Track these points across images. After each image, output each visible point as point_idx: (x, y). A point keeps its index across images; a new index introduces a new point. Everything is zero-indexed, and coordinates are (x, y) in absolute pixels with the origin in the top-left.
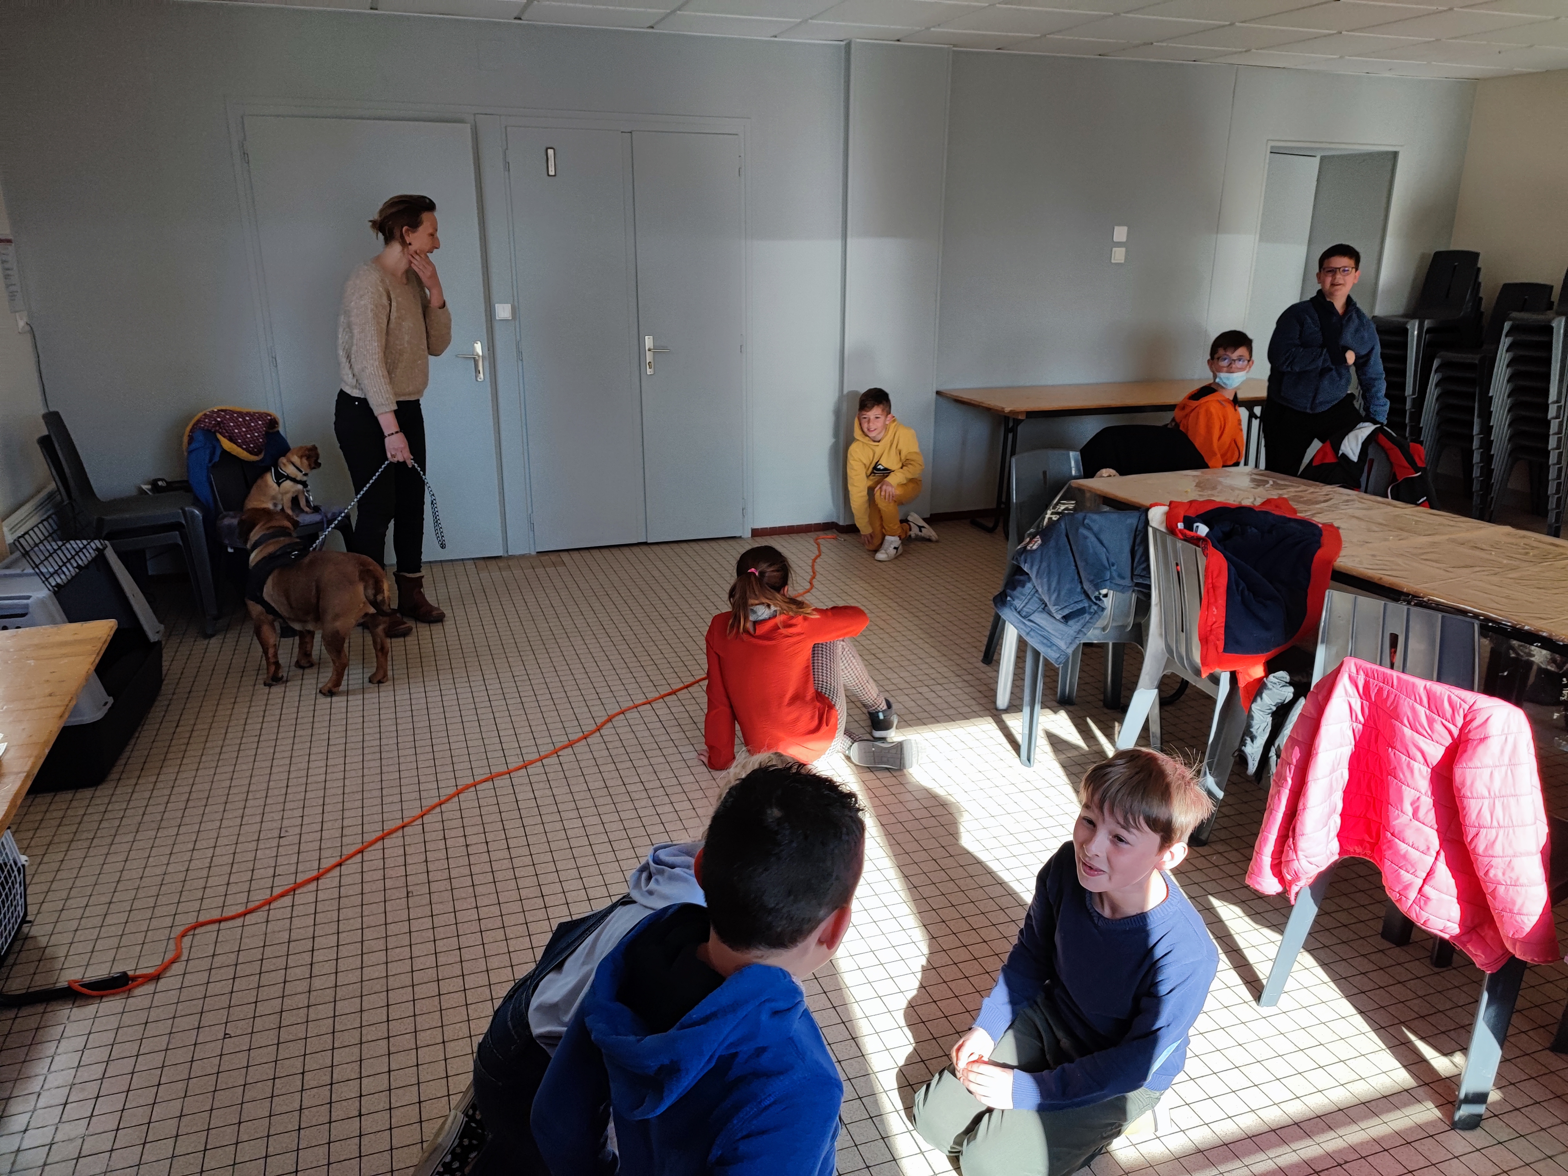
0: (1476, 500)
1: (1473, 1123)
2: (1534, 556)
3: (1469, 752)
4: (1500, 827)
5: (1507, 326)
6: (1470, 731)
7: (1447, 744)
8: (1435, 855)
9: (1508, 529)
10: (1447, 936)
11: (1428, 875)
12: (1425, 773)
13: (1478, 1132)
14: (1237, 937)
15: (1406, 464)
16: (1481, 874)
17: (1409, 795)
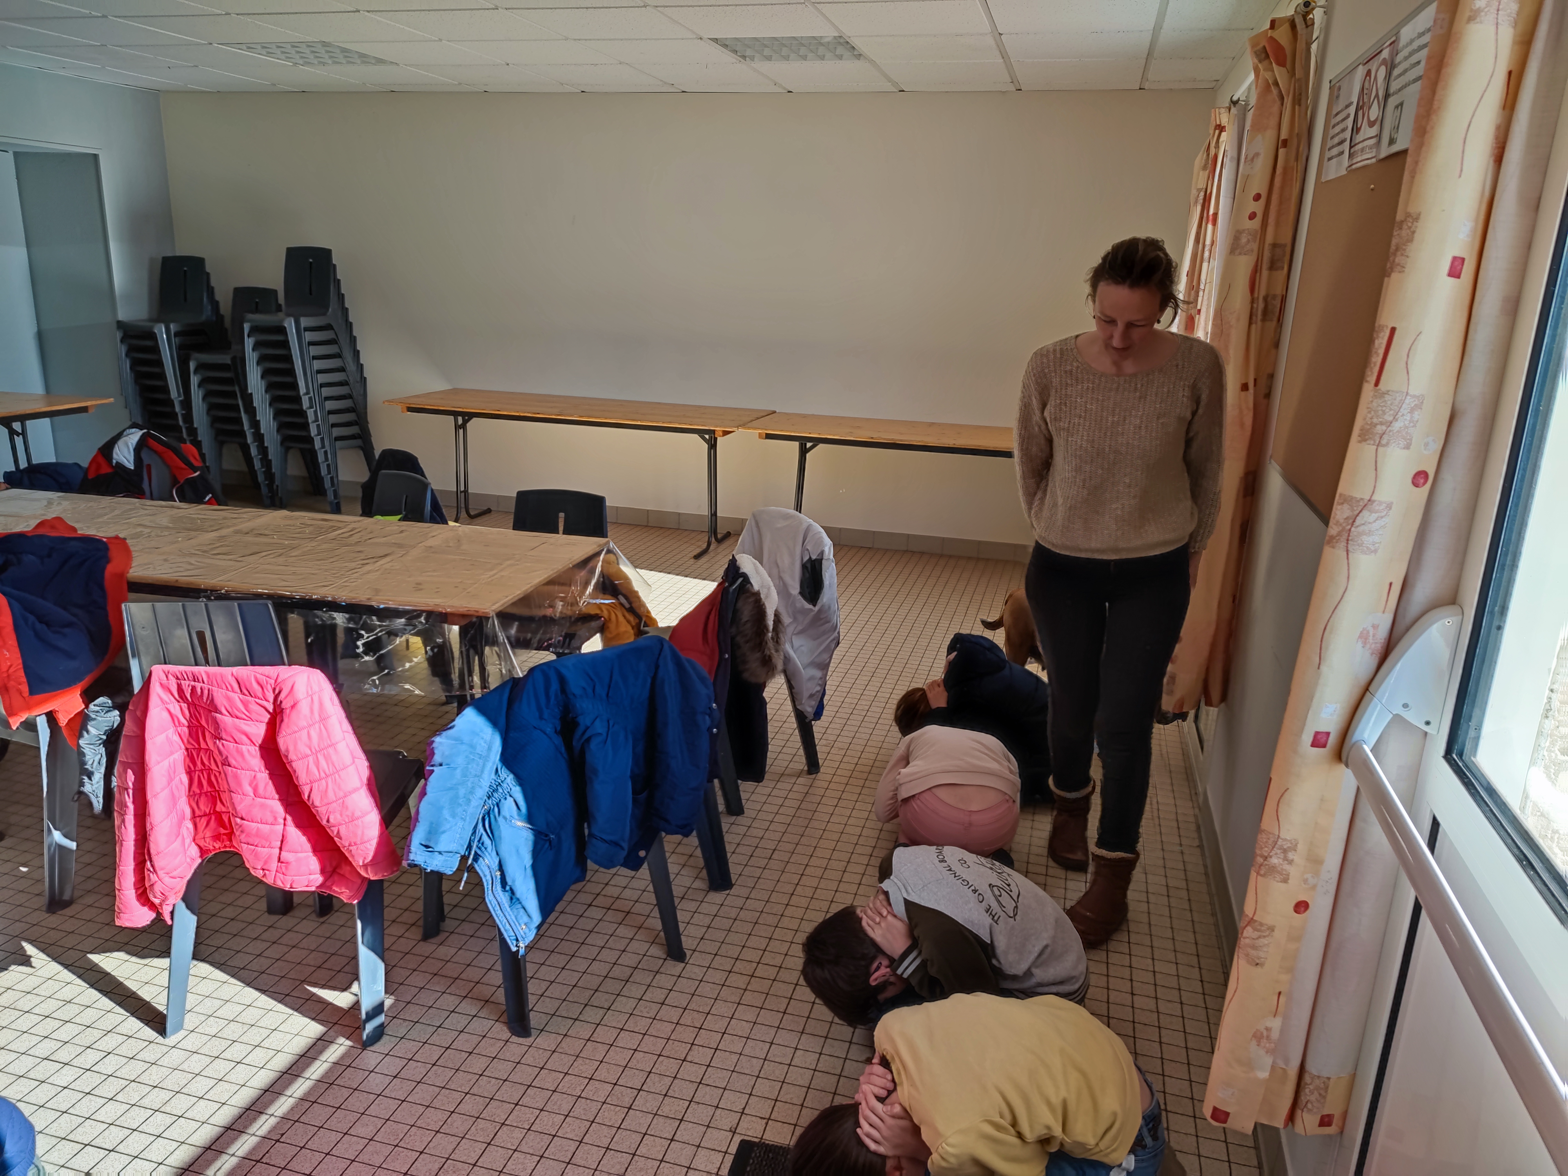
0: (264, 490)
1: (379, 1033)
2: (310, 533)
3: (286, 720)
4: (327, 776)
5: (247, 327)
6: (281, 702)
7: (266, 720)
8: (282, 821)
9: (284, 513)
10: (313, 889)
11: (282, 842)
12: (254, 752)
13: (385, 1038)
14: (128, 983)
15: (183, 466)
16: (324, 823)
17: (245, 777)
